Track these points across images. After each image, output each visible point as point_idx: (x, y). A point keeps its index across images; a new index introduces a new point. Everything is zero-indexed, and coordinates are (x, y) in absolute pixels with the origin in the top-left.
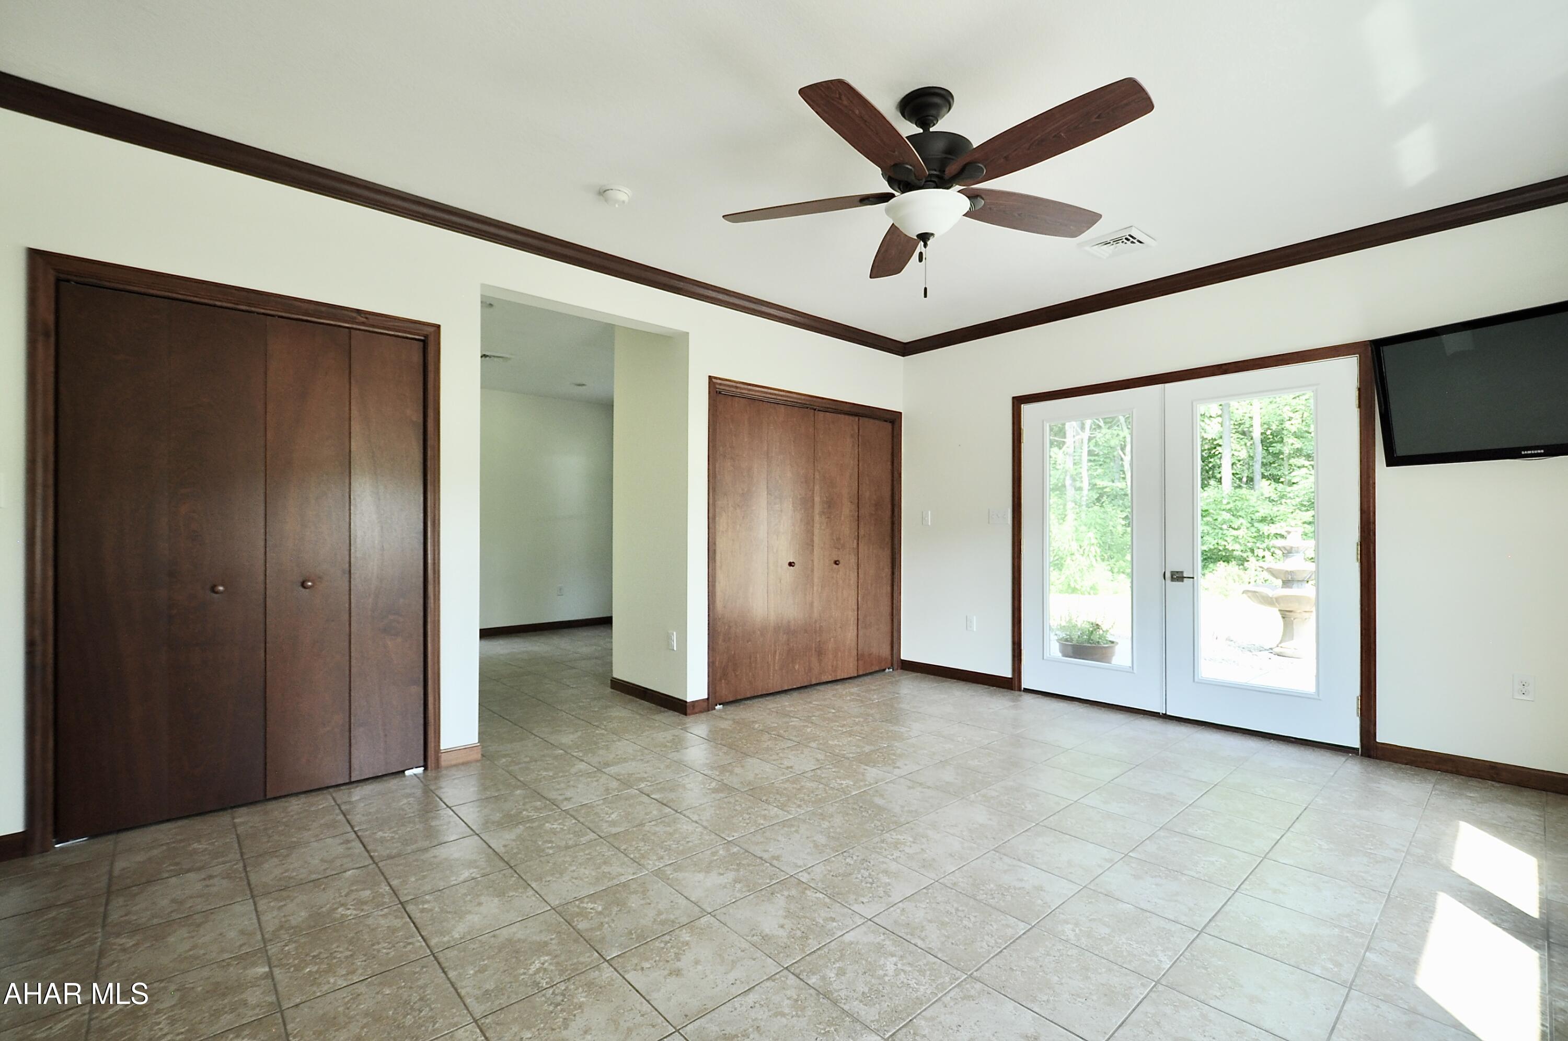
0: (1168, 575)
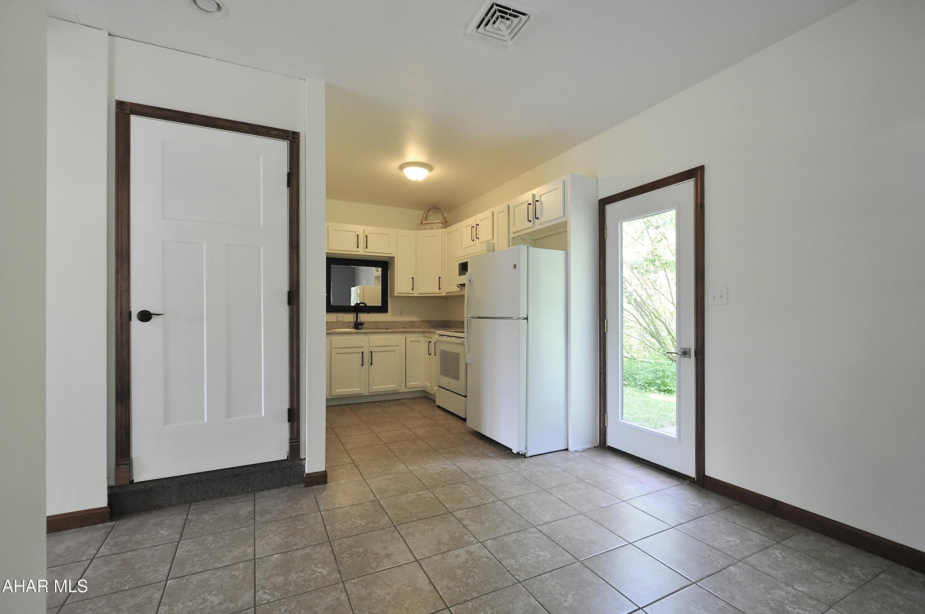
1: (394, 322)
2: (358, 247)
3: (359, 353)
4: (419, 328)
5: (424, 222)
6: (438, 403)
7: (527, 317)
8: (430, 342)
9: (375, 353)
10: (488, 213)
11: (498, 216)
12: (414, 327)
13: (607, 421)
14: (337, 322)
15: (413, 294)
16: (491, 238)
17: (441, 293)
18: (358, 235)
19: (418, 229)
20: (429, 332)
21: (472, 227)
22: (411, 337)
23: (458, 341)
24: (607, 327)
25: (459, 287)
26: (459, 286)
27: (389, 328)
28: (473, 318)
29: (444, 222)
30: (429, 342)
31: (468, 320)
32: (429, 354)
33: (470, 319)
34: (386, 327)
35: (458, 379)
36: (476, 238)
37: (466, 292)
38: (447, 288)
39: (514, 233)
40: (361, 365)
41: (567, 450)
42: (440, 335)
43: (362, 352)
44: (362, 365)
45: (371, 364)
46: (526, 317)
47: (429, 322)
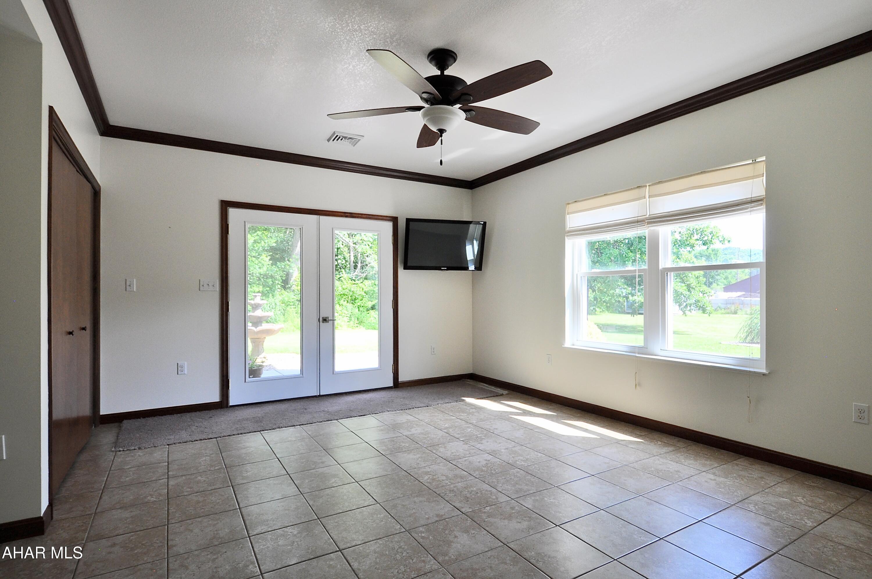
0: (321, 319)
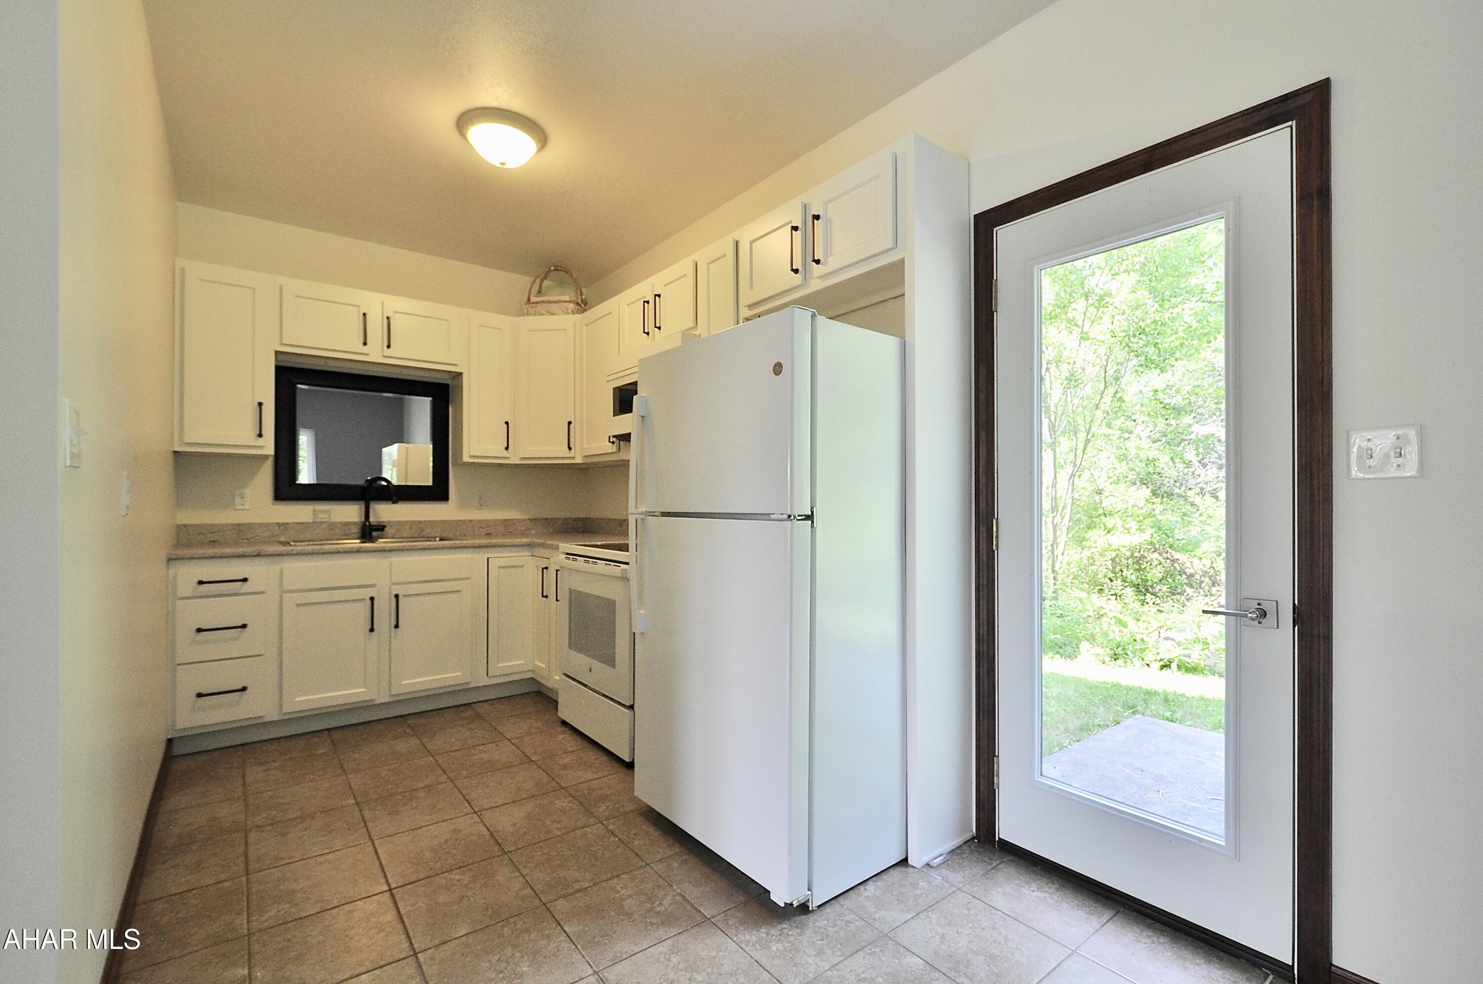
1: (464, 522)
2: (365, 344)
3: (363, 600)
4: (523, 535)
5: (533, 299)
6: (564, 713)
7: (812, 512)
8: (546, 568)
9: (406, 599)
10: (684, 266)
11: (708, 269)
12: (511, 534)
13: (998, 776)
14: (315, 524)
15: (508, 458)
16: (691, 324)
17: (574, 458)
18: (364, 314)
19: (520, 313)
20: (544, 546)
21: (644, 302)
22: (499, 558)
23: (613, 569)
24: (997, 537)
25: (613, 443)
26: (615, 439)
27: (451, 536)
28: (652, 514)
29: (579, 301)
30: (543, 569)
31: (639, 520)
32: (543, 596)
33: (642, 516)
34: (444, 535)
35: (611, 661)
36: (656, 327)
37: (632, 454)
38: (585, 446)
39: (750, 307)
40: (368, 632)
41: (904, 862)
42: (567, 554)
43: (372, 599)
44: (372, 630)
45: (397, 626)
46: (810, 513)
47: (547, 522)
